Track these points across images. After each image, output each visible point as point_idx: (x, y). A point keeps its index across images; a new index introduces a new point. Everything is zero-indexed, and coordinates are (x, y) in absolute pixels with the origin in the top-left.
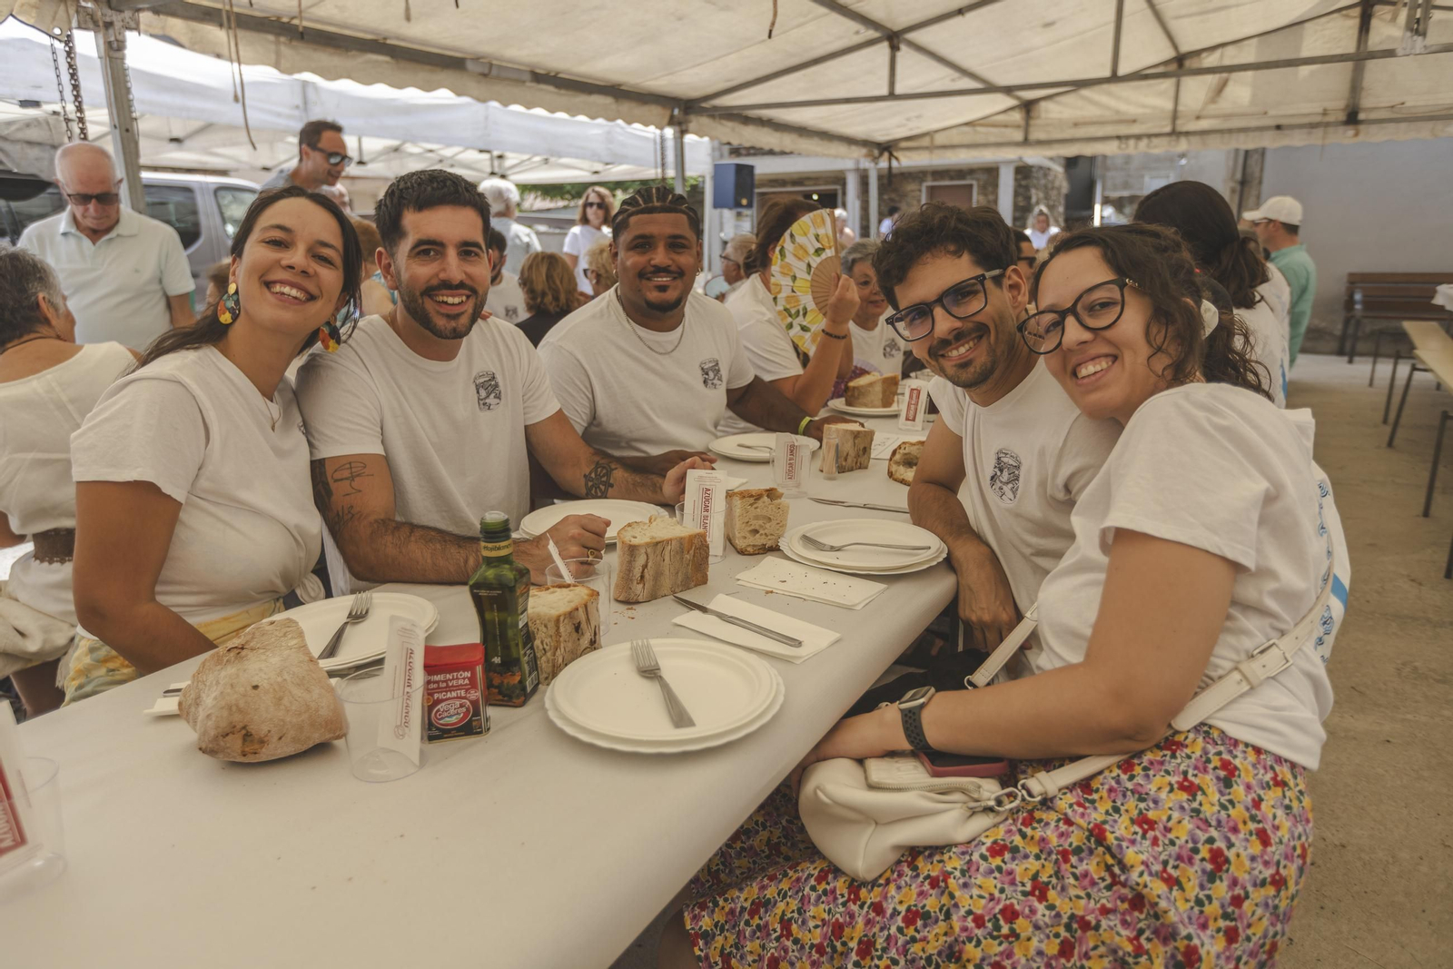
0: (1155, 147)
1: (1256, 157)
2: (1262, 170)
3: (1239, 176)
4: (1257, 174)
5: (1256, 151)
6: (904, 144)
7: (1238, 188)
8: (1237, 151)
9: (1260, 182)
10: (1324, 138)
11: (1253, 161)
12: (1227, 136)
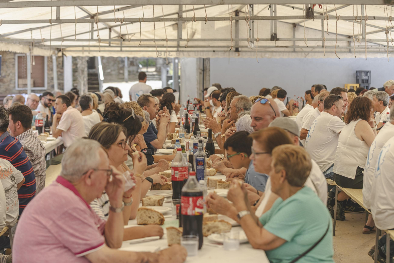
0: (172, 55)
1: (207, 61)
2: (209, 66)
3: (202, 67)
4: (208, 67)
5: (207, 59)
6: (68, 49)
7: (202, 72)
8: (200, 58)
9: (209, 70)
10: (229, 56)
11: (206, 62)
12: (196, 53)
